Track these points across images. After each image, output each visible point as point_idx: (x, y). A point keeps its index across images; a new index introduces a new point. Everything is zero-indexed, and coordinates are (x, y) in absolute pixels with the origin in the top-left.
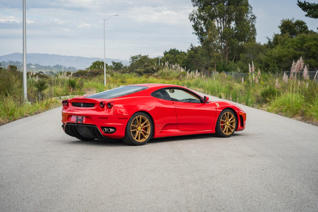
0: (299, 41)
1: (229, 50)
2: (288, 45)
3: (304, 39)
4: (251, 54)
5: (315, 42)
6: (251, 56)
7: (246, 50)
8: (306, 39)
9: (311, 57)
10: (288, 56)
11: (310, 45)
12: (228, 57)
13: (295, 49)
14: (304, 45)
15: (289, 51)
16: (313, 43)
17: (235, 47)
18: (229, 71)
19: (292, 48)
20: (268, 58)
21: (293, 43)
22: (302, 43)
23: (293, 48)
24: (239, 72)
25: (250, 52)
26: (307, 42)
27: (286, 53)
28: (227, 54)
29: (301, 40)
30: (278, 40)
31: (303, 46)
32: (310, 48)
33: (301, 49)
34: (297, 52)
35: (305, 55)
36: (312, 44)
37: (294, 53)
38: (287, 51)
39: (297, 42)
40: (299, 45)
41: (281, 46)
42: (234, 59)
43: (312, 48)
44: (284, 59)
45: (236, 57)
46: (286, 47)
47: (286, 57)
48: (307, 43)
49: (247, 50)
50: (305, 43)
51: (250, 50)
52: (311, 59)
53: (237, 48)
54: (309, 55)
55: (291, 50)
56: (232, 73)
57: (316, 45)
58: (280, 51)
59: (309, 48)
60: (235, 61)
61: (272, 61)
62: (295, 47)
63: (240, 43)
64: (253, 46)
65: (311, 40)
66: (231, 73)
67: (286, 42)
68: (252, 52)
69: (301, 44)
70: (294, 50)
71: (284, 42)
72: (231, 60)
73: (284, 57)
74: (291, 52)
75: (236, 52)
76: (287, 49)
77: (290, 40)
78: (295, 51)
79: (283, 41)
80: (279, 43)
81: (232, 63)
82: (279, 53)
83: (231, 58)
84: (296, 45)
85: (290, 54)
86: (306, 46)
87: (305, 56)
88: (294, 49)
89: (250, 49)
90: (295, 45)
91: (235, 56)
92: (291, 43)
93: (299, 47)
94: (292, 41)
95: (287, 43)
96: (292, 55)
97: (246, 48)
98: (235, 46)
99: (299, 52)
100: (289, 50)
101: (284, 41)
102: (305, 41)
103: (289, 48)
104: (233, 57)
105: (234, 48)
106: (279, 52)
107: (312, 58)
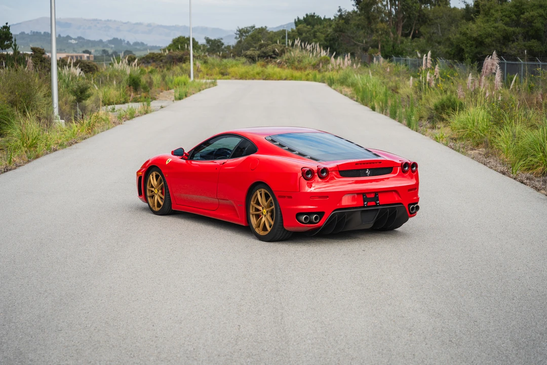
0: (514, 10)
1: (404, 17)
2: (495, 16)
3: (522, 5)
4: (439, 28)
5: (541, 11)
6: (438, 31)
7: (430, 21)
8: (525, 7)
9: (533, 37)
10: (494, 35)
11: (532, 16)
12: (403, 30)
13: (507, 24)
14: (522, 16)
15: (496, 28)
16: (538, 13)
17: (413, 14)
18: (402, 55)
19: (501, 21)
20: (462, 38)
21: (504, 13)
22: (518, 13)
23: (503, 21)
24: (418, 58)
25: (436, 23)
26: (527, 11)
27: (490, 30)
28: (401, 25)
29: (516, 8)
30: (480, 6)
31: (521, 18)
32: (532, 22)
33: (517, 24)
34: (508, 28)
35: (523, 33)
36: (536, 14)
37: (505, 30)
38: (493, 27)
39: (510, 11)
40: (514, 17)
41: (485, 17)
42: (412, 34)
43: (536, 21)
44: (487, 40)
45: (415, 30)
46: (492, 19)
47: (491, 36)
48: (528, 13)
49: (432, 19)
50: (523, 13)
51: (436, 21)
52: (533, 40)
53: (417, 14)
54: (530, 33)
55: (500, 24)
56: (407, 59)
57: (541, 16)
58: (481, 27)
59: (530, 22)
60: (413, 37)
61: (468, 43)
62: (508, 19)
63: (423, 6)
64: (441, 14)
65: (535, 7)
66: (405, 59)
67: (492, 11)
68: (440, 25)
69: (516, 15)
70: (504, 26)
71: (490, 11)
72: (406, 35)
73: (487, 38)
74: (499, 28)
75: (415, 22)
76: (493, 24)
77: (499, 7)
78: (506, 28)
79: (487, 9)
80: (482, 12)
81: (408, 41)
82: (480, 31)
83: (407, 32)
84: (509, 17)
85: (498, 32)
86: (525, 19)
87: (522, 35)
88: (504, 24)
89: (436, 19)
90: (506, 17)
91: (413, 28)
92: (500, 13)
93: (513, 20)
94: (502, 10)
95: (494, 13)
96: (501, 33)
97: (431, 16)
98: (414, 12)
99: (512, 29)
100: (496, 25)
101: (489, 9)
102: (523, 9)
103: (496, 21)
104: (411, 30)
105: (411, 15)
106: (479, 29)
107: (535, 39)
